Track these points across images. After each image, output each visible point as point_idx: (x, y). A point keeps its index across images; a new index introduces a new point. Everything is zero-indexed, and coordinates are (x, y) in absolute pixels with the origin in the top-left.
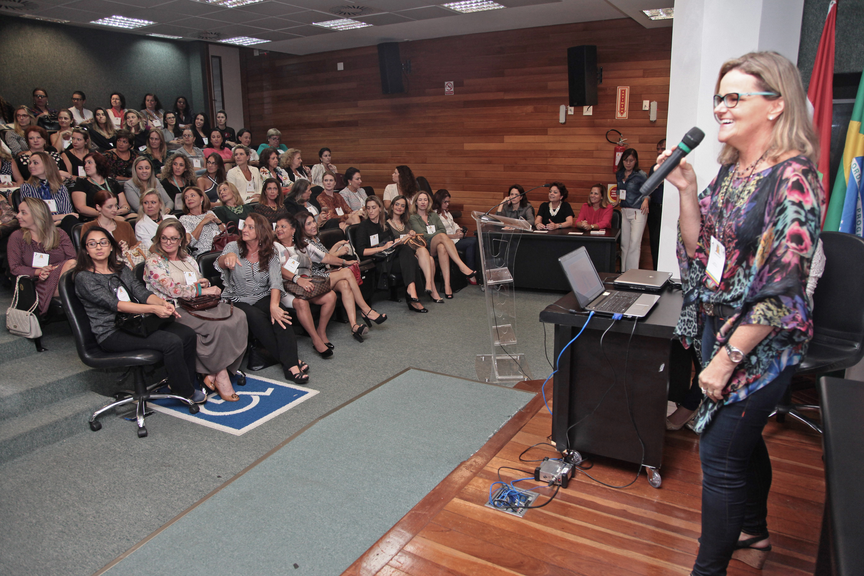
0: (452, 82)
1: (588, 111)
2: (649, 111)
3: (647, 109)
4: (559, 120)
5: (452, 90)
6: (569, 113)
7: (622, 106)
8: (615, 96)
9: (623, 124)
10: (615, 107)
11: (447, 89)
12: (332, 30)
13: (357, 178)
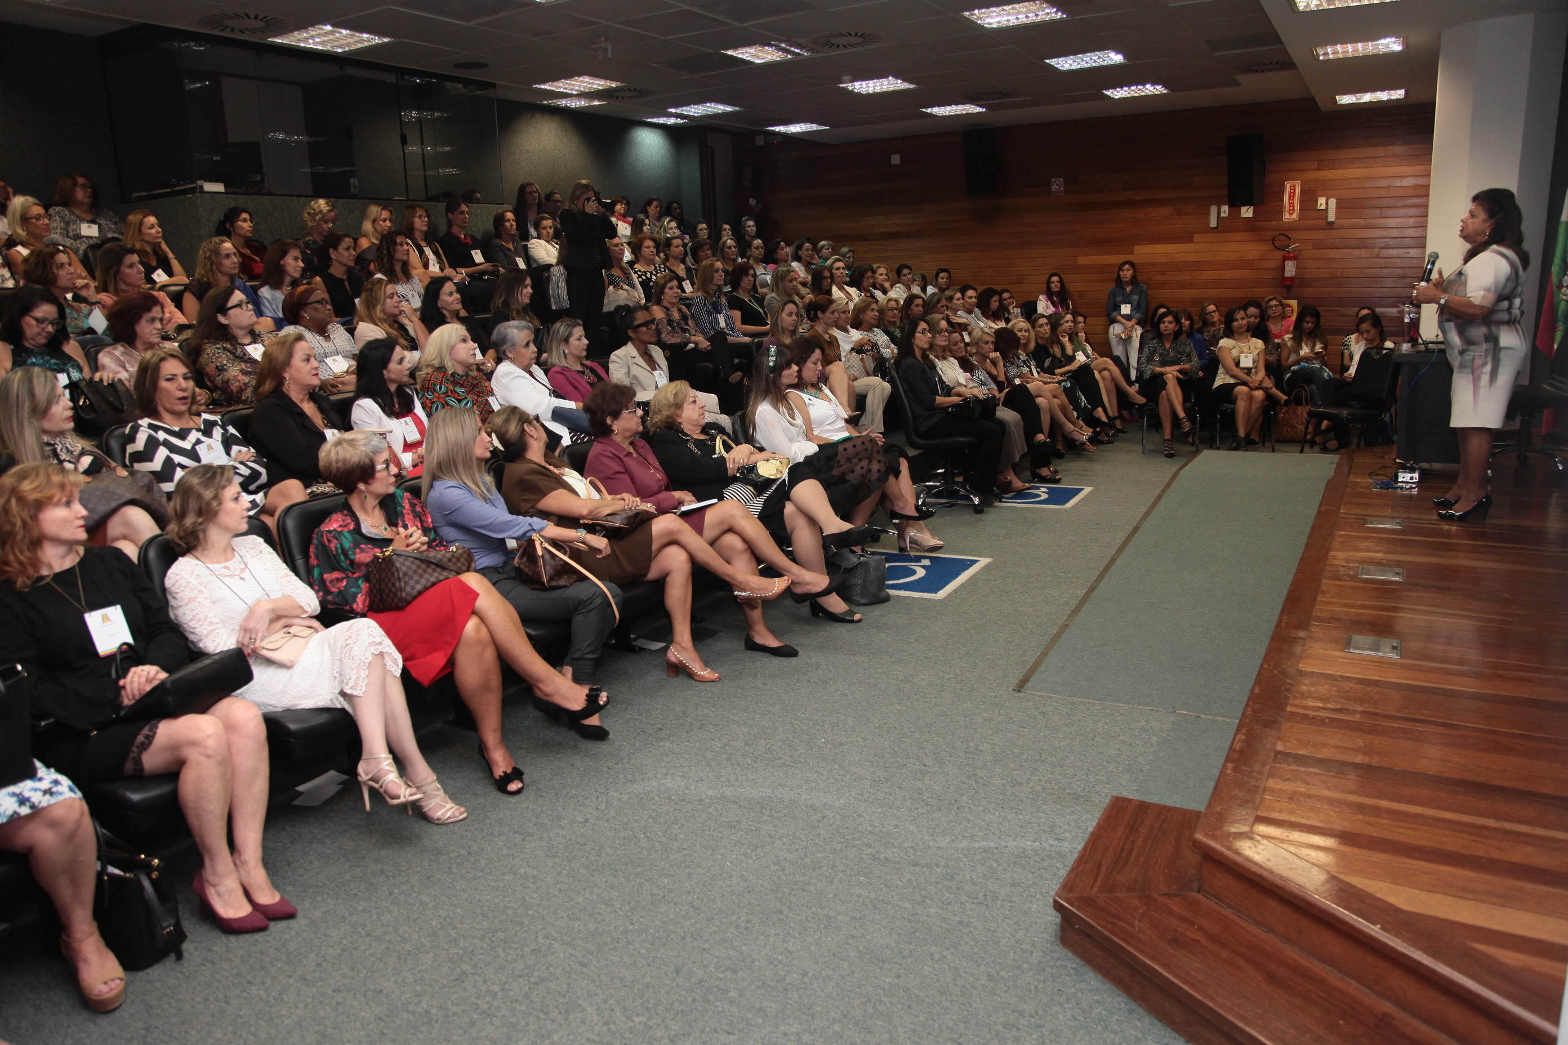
0: (1062, 179)
1: (1247, 212)
2: (1327, 209)
3: (1323, 207)
4: (1209, 224)
5: (1062, 189)
6: (1223, 215)
7: (1292, 205)
8: (1282, 192)
9: (1293, 227)
10: (1282, 206)
11: (1054, 188)
12: (931, 115)
13: (971, 297)
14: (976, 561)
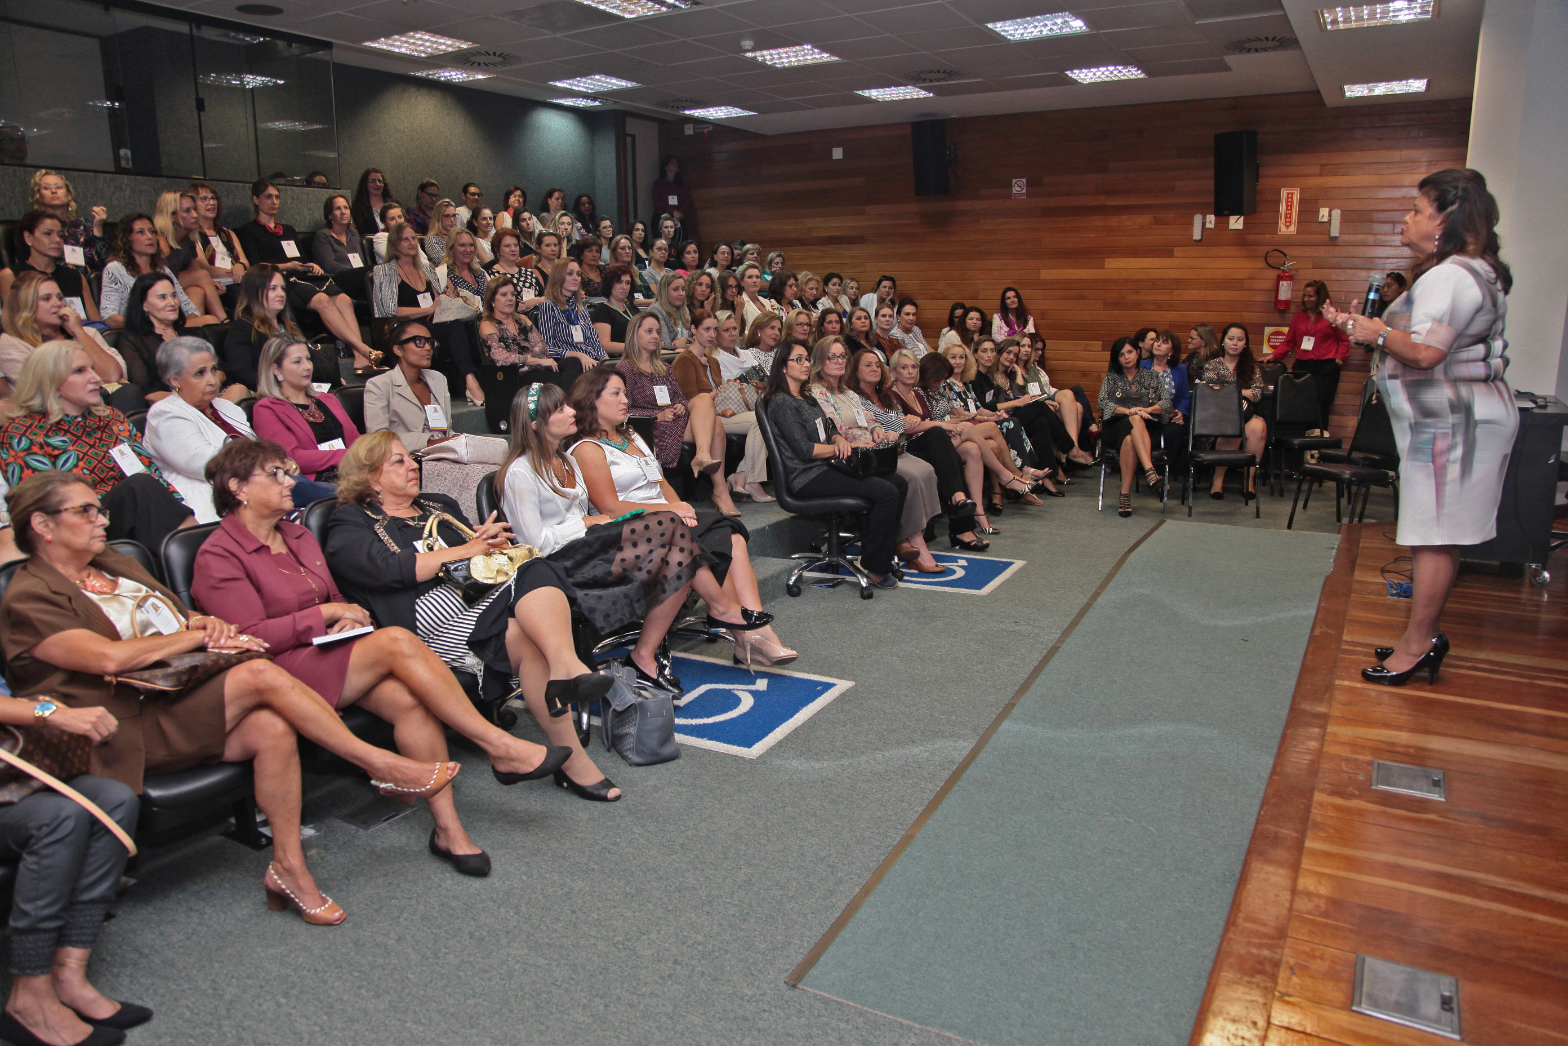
0: (1024, 180)
1: (1236, 223)
2: (1329, 222)
3: (1325, 219)
4: (1192, 235)
5: (1024, 191)
6: (1208, 226)
7: (1288, 216)
8: (1278, 202)
9: (1289, 242)
10: (1277, 217)
11: (1016, 189)
12: (868, 100)
13: (908, 314)
14: (832, 685)
